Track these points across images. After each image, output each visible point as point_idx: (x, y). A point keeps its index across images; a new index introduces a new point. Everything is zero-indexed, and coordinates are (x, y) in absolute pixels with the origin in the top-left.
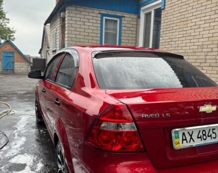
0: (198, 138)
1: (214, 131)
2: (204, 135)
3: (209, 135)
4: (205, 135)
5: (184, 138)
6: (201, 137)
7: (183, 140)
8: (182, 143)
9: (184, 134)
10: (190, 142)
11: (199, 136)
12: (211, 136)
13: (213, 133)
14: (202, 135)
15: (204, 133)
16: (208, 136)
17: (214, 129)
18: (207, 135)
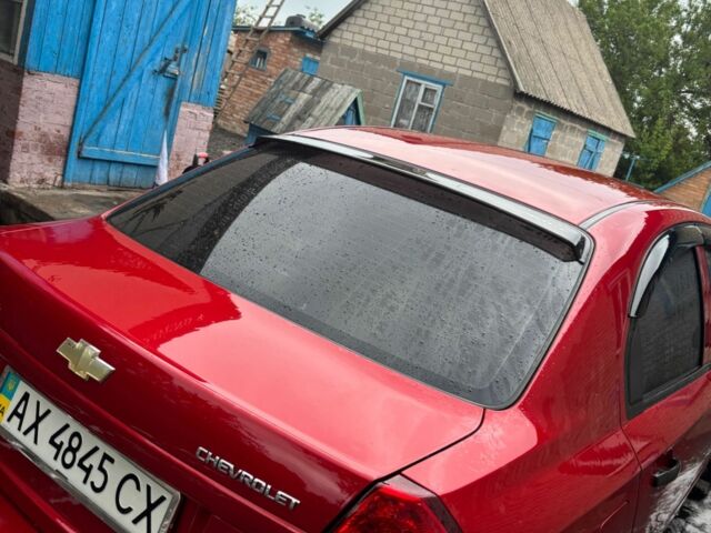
0: (52, 442)
1: (107, 465)
2: (70, 448)
3: (86, 464)
4: (74, 451)
5: (20, 411)
6: (58, 447)
7: (15, 413)
8: (9, 420)
9: (26, 397)
10: (26, 433)
11: (57, 441)
12: (88, 470)
13: (101, 468)
14: (65, 446)
15: (75, 443)
16: (81, 465)
17: (112, 461)
18: (80, 455)
